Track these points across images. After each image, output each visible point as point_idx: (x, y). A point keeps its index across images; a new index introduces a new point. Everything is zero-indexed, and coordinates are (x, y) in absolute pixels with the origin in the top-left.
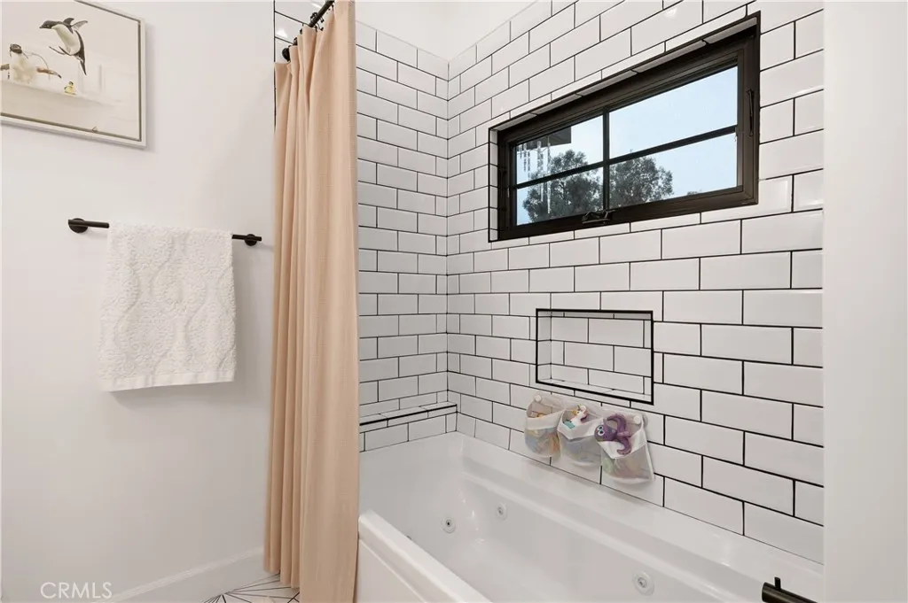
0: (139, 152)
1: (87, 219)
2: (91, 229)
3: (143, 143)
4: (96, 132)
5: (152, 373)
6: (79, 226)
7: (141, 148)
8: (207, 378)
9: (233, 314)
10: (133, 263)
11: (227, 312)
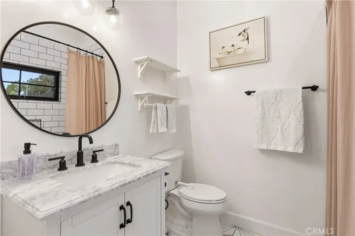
0: (265, 64)
1: (251, 90)
2: (252, 93)
3: (266, 60)
4: (252, 61)
5: (270, 144)
6: (249, 93)
7: (266, 62)
8: (290, 149)
9: (303, 123)
10: (263, 104)
11: (299, 122)
